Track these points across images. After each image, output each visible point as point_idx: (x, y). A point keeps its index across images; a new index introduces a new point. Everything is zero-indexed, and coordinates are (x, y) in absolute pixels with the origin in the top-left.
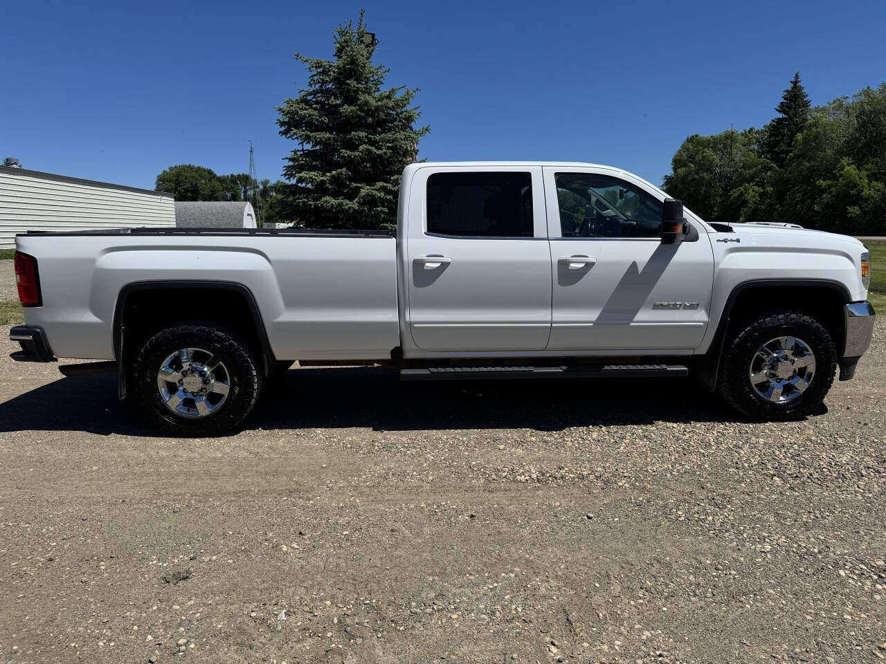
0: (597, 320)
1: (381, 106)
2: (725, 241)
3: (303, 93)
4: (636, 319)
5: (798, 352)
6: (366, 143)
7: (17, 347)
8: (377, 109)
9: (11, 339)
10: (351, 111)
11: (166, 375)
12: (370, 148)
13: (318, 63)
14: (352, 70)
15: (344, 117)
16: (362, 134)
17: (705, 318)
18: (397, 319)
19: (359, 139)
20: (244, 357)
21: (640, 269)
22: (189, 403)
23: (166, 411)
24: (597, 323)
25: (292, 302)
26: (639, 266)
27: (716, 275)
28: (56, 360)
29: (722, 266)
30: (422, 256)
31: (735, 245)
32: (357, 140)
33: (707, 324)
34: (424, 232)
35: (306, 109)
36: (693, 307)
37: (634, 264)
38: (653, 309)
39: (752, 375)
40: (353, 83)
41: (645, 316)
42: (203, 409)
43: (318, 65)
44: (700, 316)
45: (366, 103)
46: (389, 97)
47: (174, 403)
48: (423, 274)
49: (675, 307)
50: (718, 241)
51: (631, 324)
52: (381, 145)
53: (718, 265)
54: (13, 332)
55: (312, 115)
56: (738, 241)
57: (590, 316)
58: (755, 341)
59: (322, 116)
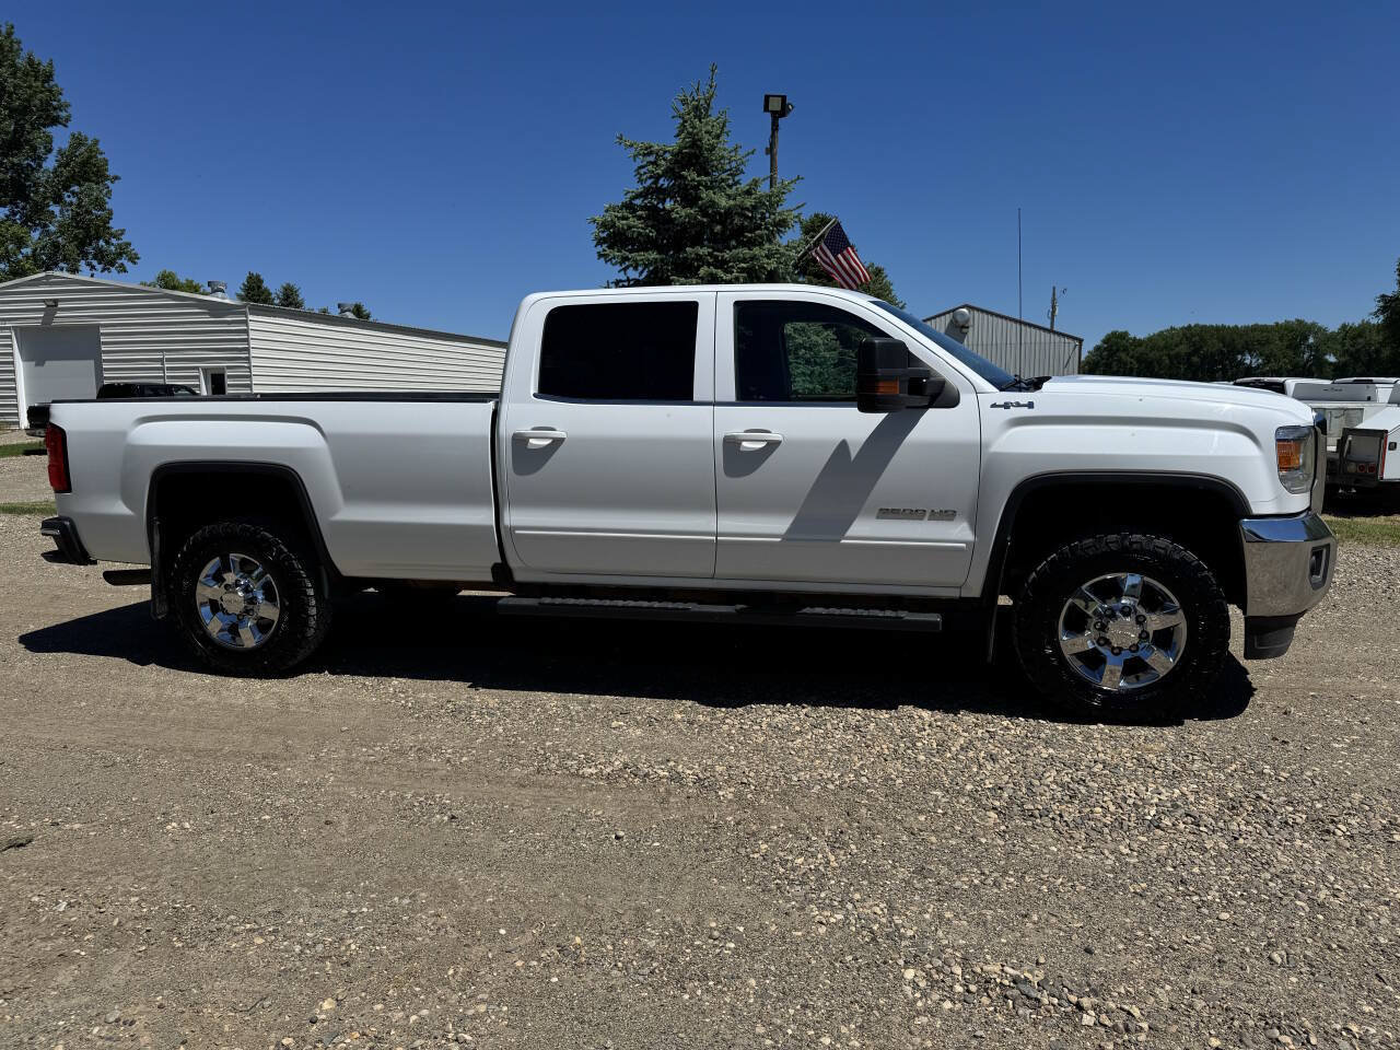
0: (790, 531)
1: (736, 205)
2: (1006, 406)
3: (629, 195)
4: (849, 533)
5: (1151, 601)
6: (709, 265)
7: (51, 545)
8: (729, 212)
9: (43, 534)
10: (687, 216)
11: (206, 591)
12: (714, 271)
13: (646, 149)
14: (694, 156)
15: (677, 225)
16: (703, 251)
17: (970, 536)
18: (493, 522)
19: (699, 258)
20: (295, 569)
21: (854, 453)
22: (234, 630)
23: (206, 638)
24: (788, 537)
25: (356, 491)
26: (851, 447)
27: (985, 464)
28: (95, 563)
29: (994, 449)
30: (525, 429)
31: (1025, 412)
32: (697, 260)
33: (972, 546)
34: (532, 392)
35: (627, 219)
36: (947, 515)
37: (843, 445)
38: (878, 518)
39: (1065, 638)
40: (691, 175)
41: (865, 529)
42: (249, 639)
43: (648, 151)
44: (958, 533)
45: (713, 204)
46: (748, 193)
47: (214, 626)
48: (528, 456)
49: (915, 514)
50: (994, 406)
51: (843, 541)
52: (733, 267)
53: (988, 446)
54: (46, 525)
55: (634, 227)
56: (1030, 405)
57: (775, 526)
58: (1066, 579)
59: (647, 226)
